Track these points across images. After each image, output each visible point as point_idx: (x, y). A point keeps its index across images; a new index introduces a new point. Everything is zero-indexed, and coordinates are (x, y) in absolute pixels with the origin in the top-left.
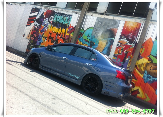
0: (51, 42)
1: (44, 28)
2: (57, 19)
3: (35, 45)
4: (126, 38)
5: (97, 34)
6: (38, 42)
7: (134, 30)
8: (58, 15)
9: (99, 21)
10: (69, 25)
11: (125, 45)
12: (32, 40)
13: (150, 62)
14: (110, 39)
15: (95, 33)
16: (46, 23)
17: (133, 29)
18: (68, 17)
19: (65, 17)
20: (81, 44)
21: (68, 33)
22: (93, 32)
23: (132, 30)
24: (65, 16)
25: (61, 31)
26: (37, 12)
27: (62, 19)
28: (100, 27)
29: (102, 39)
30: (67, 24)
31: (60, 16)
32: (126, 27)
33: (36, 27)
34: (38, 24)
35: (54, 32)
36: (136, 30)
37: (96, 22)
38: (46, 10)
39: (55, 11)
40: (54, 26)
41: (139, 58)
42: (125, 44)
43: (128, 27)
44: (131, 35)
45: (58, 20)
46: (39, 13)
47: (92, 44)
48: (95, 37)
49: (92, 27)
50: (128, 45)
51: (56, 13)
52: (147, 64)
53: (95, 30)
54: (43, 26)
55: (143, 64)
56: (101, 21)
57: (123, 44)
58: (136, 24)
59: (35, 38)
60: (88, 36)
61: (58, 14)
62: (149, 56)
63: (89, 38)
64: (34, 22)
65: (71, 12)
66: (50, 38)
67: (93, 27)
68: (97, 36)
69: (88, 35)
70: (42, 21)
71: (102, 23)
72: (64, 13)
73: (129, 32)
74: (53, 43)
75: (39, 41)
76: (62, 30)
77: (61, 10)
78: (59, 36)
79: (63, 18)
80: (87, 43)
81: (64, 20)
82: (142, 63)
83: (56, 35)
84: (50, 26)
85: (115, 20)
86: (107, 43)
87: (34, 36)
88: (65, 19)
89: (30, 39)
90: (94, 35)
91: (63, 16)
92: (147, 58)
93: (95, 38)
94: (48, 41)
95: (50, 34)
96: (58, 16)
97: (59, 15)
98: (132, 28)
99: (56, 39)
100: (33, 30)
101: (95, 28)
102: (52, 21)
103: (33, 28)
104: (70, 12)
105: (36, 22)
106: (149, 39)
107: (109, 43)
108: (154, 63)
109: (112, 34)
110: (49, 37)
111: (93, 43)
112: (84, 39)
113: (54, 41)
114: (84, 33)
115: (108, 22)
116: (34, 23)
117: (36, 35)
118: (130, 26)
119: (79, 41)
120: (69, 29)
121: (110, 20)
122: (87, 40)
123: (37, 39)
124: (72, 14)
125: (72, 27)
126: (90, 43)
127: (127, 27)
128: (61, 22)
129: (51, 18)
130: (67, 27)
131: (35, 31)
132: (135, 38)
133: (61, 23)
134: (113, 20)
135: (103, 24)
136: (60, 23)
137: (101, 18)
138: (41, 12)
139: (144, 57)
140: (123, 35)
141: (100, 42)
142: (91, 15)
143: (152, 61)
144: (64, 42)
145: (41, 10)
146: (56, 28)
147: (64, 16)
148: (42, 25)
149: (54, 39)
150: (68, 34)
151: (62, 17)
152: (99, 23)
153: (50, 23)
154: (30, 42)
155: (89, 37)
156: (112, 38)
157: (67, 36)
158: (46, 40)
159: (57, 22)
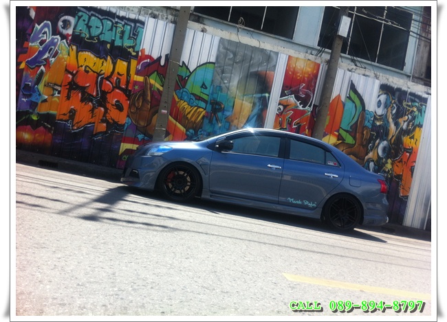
0: (82, 100)
1: (41, 53)
2: (89, 27)
4: (293, 95)
5: (226, 82)
6: (24, 99)
7: (308, 78)
8: (92, 15)
10: (136, 49)
11: (292, 110)
13: (340, 141)
14: (259, 95)
15: (220, 79)
16: (48, 38)
18: (129, 27)
19: (120, 25)
20: (186, 107)
21: (138, 73)
22: (214, 76)
23: (304, 77)
24: (119, 21)
25: (112, 67)
27: (111, 29)
28: (231, 65)
29: (240, 94)
30: (130, 47)
31: (101, 20)
32: (292, 70)
35: (87, 69)
36: (312, 79)
37: (218, 51)
40: (82, 51)
42: (293, 108)
43: (296, 70)
44: (303, 88)
45: (95, 32)
47: (216, 108)
49: (210, 63)
50: (300, 110)
54: (34, 45)
56: (233, 49)
57: (288, 108)
58: (312, 65)
61: (92, 12)
62: (338, 131)
63: (206, 91)
66: (74, 89)
68: (228, 89)
69: (204, 84)
71: (235, 54)
73: (300, 82)
74: (90, 104)
75: (26, 96)
76: (114, 64)
78: (108, 82)
79: (114, 25)
80: (203, 104)
81: (118, 35)
83: (95, 79)
85: (266, 50)
88: (119, 30)
90: (218, 84)
91: (112, 21)
92: (335, 135)
93: (221, 92)
94: (68, 98)
95: (70, 76)
96: (93, 18)
97: (98, 17)
98: (305, 73)
99: (97, 91)
101: (220, 67)
106: (336, 97)
108: (347, 144)
110: (69, 83)
112: (192, 94)
113: (92, 96)
114: (189, 77)
115: (249, 53)
118: (299, 68)
119: (177, 100)
120: (138, 64)
121: (254, 49)
122: (203, 99)
124: (142, 18)
125: (149, 57)
126: (211, 103)
127: (294, 70)
128: (107, 37)
130: (134, 56)
132: (312, 95)
133: (107, 43)
134: (262, 51)
135: (238, 58)
136: (105, 43)
137: (230, 42)
139: (331, 133)
140: (287, 87)
142: (201, 29)
143: (343, 140)
144: (129, 99)
146: (92, 56)
147: (117, 23)
149: (89, 90)
150: (140, 79)
151: (110, 23)
155: (206, 88)
156: (263, 95)
157: (136, 83)
158: (57, 95)
159: (91, 38)
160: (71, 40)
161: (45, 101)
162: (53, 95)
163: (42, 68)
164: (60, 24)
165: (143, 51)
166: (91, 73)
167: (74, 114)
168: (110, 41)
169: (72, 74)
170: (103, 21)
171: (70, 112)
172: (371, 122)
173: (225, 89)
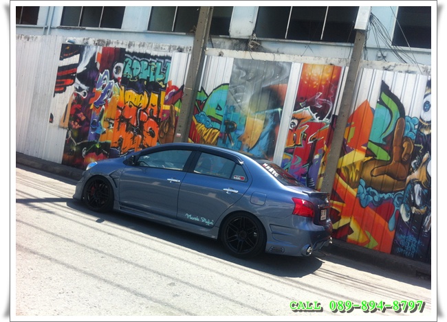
0: (127, 131)
1: (103, 95)
2: (132, 69)
3: (86, 141)
4: (309, 107)
5: (239, 101)
6: (92, 133)
7: (325, 85)
8: (135, 59)
9: (239, 68)
10: (165, 83)
11: (307, 123)
12: (75, 129)
13: (370, 158)
14: (272, 111)
15: (233, 99)
16: (106, 83)
17: (323, 83)
18: (160, 64)
19: (154, 64)
20: (203, 129)
21: (166, 103)
22: (228, 97)
23: (321, 85)
24: (153, 60)
25: (147, 100)
26: (76, 54)
27: (147, 69)
28: (244, 84)
29: (252, 112)
30: (160, 81)
31: (140, 62)
32: (307, 78)
33: (81, 94)
34: (86, 85)
35: (131, 104)
36: (330, 86)
37: (233, 72)
38: (101, 48)
39: (125, 49)
40: (128, 90)
41: (344, 151)
42: (309, 121)
44: (320, 97)
45: (136, 73)
46: (84, 56)
47: (229, 128)
48: (234, 109)
49: (224, 84)
50: (317, 123)
51: (128, 53)
52: (364, 164)
53: (233, 90)
54: (99, 90)
55: (354, 164)
56: (245, 67)
57: (303, 122)
58: (330, 70)
59: (81, 123)
60: (217, 109)
61: (134, 57)
62: (366, 145)
63: (221, 113)
64: (73, 81)
65: (167, 48)
66: (122, 122)
67: (228, 84)
68: (240, 107)
69: (218, 106)
70: (94, 79)
71: (247, 72)
72: (148, 52)
73: (315, 92)
74: (132, 132)
75: (94, 130)
76: (149, 97)
77: (140, 46)
78: (144, 113)
79: (149, 65)
80: (217, 126)
81: (152, 72)
82: (351, 162)
83: (135, 111)
84: (116, 89)
85: (278, 62)
86: (266, 121)
87: (80, 119)
88: (153, 67)
89: (70, 127)
90: (231, 105)
91: (147, 61)
92: (363, 150)
93: (234, 112)
94: (118, 128)
95: (120, 111)
96: (135, 61)
97: (138, 60)
98: (321, 80)
99: (137, 122)
100: (73, 104)
101: (233, 87)
102: (120, 75)
103: (74, 97)
104: (163, 47)
105: (79, 82)
106: (362, 104)
107: (270, 120)
108: (379, 160)
109: (275, 98)
110: (120, 117)
111: (233, 125)
112: (209, 116)
113: (133, 126)
114: (206, 100)
115: (262, 69)
116: (74, 85)
117: (84, 115)
118: (315, 75)
119: (196, 123)
120: (166, 94)
121: (267, 63)
122: (217, 119)
123: (89, 126)
124: (169, 54)
125: (175, 87)
126: (225, 124)
127: (310, 79)
128: (144, 76)
129: (118, 68)
130: (163, 88)
131: (80, 107)
132: (331, 105)
133: (144, 80)
134: (274, 63)
135: (251, 75)
136: (142, 80)
137: (244, 61)
138: (87, 53)
139: (356, 148)
140: (302, 98)
141: (249, 120)
142: (218, 54)
143: (374, 155)
144: (159, 127)
145: (86, 48)
146: (134, 93)
147: (151, 62)
148: (95, 87)
149: (131, 122)
150: (167, 107)
151: (146, 63)
152: (240, 72)
153: (116, 80)
154: (70, 136)
155: (221, 109)
156: (276, 110)
157: (164, 111)
158: (111, 127)
159: (134, 78)
160: (121, 83)
161: (104, 133)
162: (109, 128)
163: (103, 107)
164: (114, 70)
165: (170, 83)
166: (133, 107)
167: (122, 142)
168: (146, 78)
169: (121, 109)
170: (142, 62)
171: (119, 140)
172: (415, 131)
173: (238, 109)
